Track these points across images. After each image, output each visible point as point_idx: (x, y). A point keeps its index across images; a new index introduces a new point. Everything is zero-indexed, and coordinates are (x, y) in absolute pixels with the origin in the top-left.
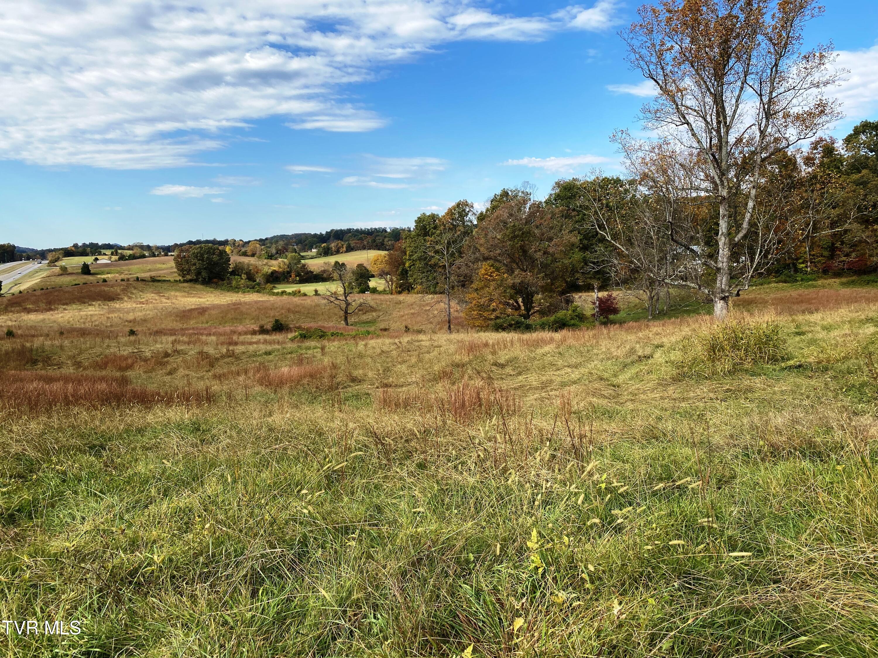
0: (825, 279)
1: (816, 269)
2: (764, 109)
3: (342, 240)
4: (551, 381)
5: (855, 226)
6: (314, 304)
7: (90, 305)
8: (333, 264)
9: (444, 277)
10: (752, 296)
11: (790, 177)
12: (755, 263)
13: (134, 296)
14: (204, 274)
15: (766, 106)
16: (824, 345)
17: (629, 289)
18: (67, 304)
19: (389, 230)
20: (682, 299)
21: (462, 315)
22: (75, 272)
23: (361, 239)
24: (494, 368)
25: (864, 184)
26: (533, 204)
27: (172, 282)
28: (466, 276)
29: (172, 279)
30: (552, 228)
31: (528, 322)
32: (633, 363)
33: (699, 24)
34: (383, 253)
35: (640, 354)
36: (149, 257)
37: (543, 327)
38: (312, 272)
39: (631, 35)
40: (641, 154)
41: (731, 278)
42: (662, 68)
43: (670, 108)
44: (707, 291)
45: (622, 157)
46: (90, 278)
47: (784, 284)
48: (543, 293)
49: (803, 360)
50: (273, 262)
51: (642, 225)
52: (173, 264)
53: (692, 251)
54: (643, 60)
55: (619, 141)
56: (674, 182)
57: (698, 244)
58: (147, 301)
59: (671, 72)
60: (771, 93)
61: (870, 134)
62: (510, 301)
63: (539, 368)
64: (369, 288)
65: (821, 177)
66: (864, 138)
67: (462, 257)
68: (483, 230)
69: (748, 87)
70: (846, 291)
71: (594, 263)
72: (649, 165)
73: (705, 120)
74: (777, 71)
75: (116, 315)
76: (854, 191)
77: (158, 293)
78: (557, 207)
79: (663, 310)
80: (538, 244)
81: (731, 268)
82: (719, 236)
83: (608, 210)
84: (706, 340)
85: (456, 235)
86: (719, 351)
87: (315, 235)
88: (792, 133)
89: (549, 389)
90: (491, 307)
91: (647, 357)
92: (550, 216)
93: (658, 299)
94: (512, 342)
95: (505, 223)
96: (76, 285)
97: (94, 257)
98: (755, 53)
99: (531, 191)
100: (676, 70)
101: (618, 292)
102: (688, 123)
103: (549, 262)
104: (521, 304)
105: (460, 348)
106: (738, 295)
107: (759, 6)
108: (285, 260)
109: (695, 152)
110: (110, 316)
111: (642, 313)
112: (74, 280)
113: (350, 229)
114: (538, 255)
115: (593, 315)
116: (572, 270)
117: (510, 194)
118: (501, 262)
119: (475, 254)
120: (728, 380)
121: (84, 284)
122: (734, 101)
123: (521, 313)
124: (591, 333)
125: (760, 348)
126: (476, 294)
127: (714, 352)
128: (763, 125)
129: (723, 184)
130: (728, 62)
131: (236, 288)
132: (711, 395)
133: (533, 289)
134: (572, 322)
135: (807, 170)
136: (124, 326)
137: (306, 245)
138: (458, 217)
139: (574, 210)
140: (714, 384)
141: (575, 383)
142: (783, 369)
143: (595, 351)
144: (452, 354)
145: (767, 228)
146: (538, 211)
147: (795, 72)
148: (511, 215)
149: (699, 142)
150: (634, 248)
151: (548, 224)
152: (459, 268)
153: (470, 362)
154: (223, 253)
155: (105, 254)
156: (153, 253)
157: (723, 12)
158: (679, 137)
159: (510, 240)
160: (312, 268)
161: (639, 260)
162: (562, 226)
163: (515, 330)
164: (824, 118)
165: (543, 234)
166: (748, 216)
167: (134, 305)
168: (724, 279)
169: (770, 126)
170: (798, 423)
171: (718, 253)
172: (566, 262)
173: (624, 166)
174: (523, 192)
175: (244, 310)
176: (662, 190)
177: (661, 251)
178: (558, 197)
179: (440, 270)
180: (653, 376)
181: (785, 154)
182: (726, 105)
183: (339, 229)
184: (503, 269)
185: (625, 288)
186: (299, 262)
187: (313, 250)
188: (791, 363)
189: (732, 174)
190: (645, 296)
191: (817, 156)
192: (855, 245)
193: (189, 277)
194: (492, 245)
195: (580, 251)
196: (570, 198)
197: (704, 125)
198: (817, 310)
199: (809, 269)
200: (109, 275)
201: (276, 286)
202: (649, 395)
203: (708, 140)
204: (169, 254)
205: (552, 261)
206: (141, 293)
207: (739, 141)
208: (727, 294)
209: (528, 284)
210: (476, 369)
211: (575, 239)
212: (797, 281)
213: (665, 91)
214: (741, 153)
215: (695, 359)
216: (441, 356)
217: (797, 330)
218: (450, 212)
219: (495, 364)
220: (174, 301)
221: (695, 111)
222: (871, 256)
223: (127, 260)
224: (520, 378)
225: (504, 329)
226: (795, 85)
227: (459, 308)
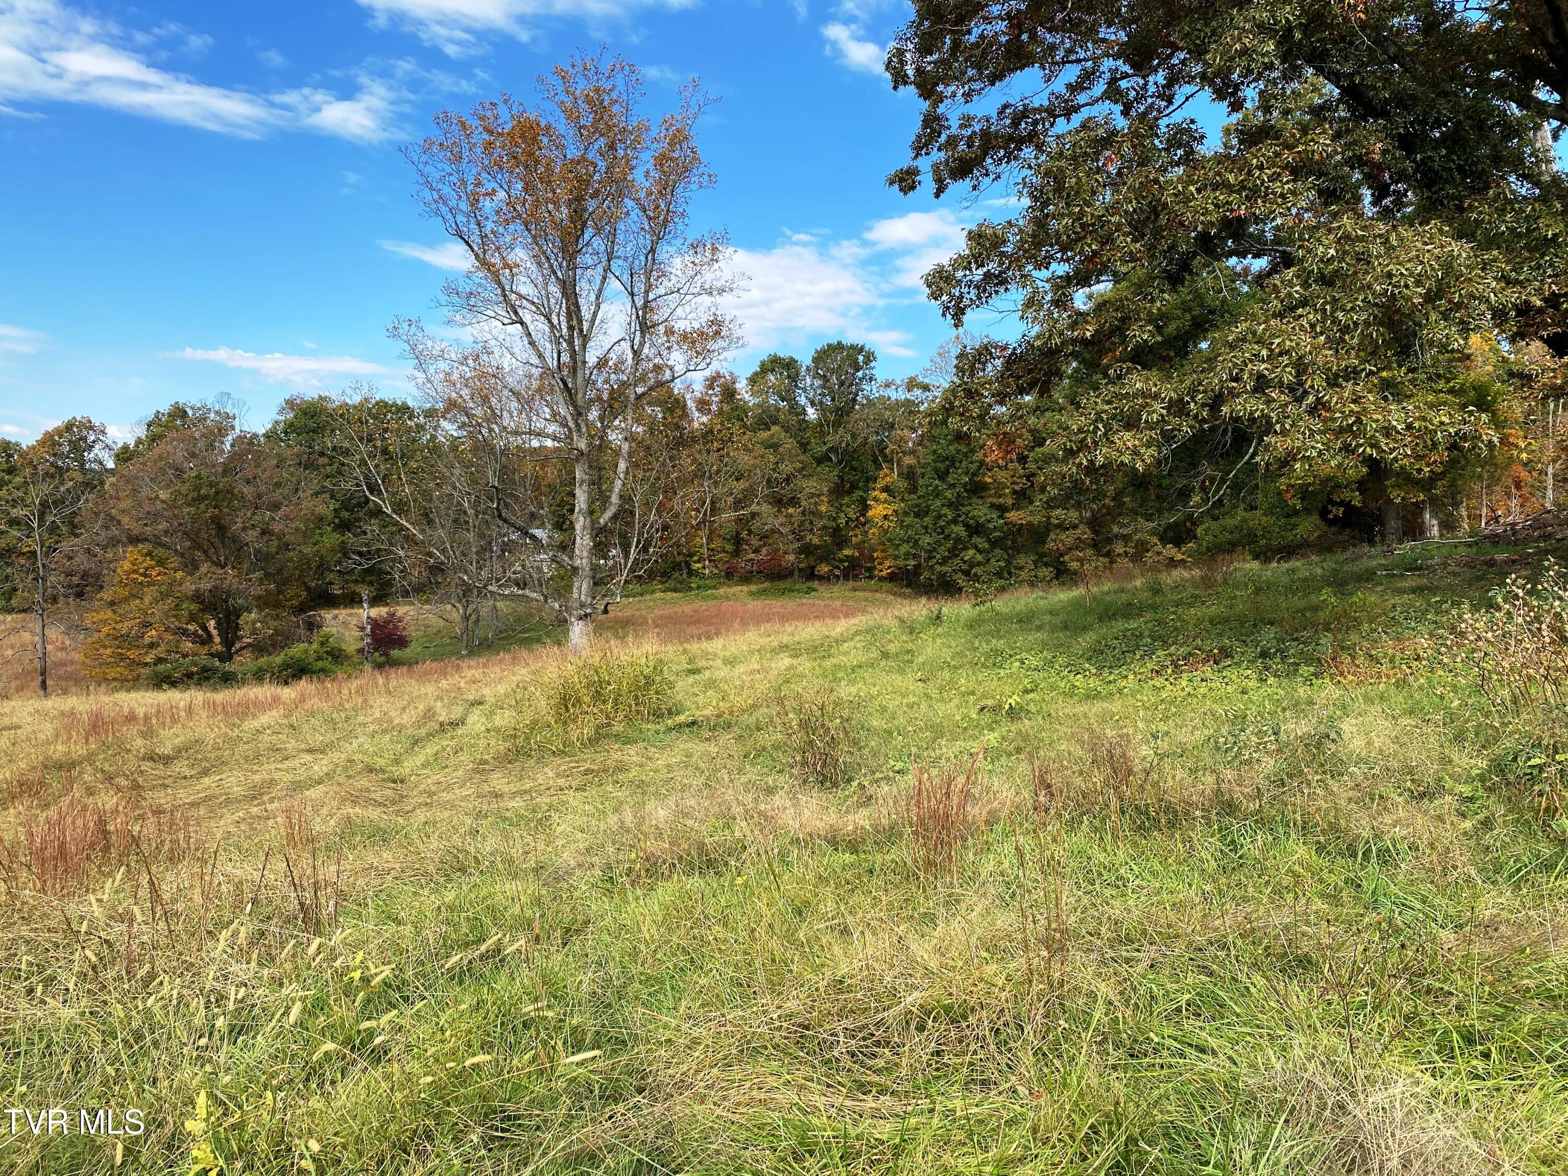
0: (729, 586)
1: (716, 571)
2: (638, 317)
4: (272, 783)
5: (766, 508)
9: (31, 577)
10: (627, 613)
11: (677, 427)
12: (631, 560)
15: (640, 313)
16: (726, 687)
17: (427, 602)
20: (518, 620)
21: (77, 656)
24: (146, 766)
25: (773, 446)
26: (239, 437)
28: (85, 575)
30: (278, 485)
31: (228, 667)
32: (430, 735)
33: (537, 162)
35: (441, 719)
37: (259, 676)
39: (424, 158)
40: (443, 365)
41: (595, 584)
42: (479, 224)
43: (491, 291)
44: (557, 606)
45: (409, 367)
47: (674, 594)
48: (261, 609)
49: (698, 713)
51: (447, 489)
53: (533, 537)
54: (445, 203)
55: (405, 338)
56: (501, 417)
57: (542, 526)
59: (492, 232)
60: (647, 292)
61: (781, 374)
62: (190, 627)
63: (246, 759)
65: (720, 431)
66: (772, 378)
67: (77, 536)
68: (128, 482)
69: (614, 279)
70: (755, 605)
71: (360, 554)
72: (458, 386)
73: (550, 321)
74: (654, 260)
76: (763, 456)
78: (289, 446)
79: (487, 639)
80: (249, 514)
81: (595, 569)
82: (575, 515)
83: (386, 460)
84: (553, 689)
85: (62, 489)
86: (573, 705)
88: (677, 358)
89: (266, 798)
90: (147, 640)
91: (454, 724)
92: (274, 462)
93: (478, 620)
94: (190, 710)
95: (179, 471)
98: (621, 226)
99: (236, 412)
100: (501, 230)
101: (407, 608)
102: (522, 323)
103: (274, 550)
104: (214, 632)
105: (68, 729)
106: (606, 611)
107: (627, 154)
109: (536, 372)
111: (450, 644)
114: (251, 536)
115: (360, 651)
116: (318, 568)
117: (190, 413)
118: (169, 548)
119: (107, 528)
120: (588, 754)
122: (593, 298)
123: (213, 650)
124: (354, 684)
125: (637, 697)
126: (110, 613)
127: (566, 707)
128: (637, 341)
129: (579, 430)
130: (583, 233)
132: (561, 782)
133: (240, 601)
134: (320, 664)
135: (701, 420)
138: (70, 452)
139: (322, 454)
140: (564, 764)
141: (320, 782)
142: (670, 730)
143: (361, 719)
144: (48, 742)
145: (647, 505)
146: (249, 451)
147: (679, 266)
148: (193, 455)
149: (540, 356)
150: (435, 529)
151: (271, 477)
152: (70, 558)
153: (90, 758)
157: (573, 152)
158: (507, 345)
159: (190, 505)
161: (443, 551)
162: (299, 483)
163: (199, 684)
164: (721, 343)
165: (260, 497)
166: (618, 484)
168: (584, 586)
169: (647, 345)
170: (686, 815)
171: (574, 543)
172: (307, 550)
173: (413, 383)
174: (218, 413)
176: (480, 432)
177: (482, 536)
178: (290, 428)
179: (22, 561)
180: (463, 757)
181: (670, 391)
182: (582, 301)
184: (174, 561)
185: (420, 601)
188: (681, 718)
189: (593, 415)
190: (456, 616)
191: (713, 398)
192: (767, 537)
194: (149, 513)
195: (334, 530)
196: (314, 431)
197: (547, 329)
198: (717, 634)
199: (707, 571)
202: (457, 791)
203: (555, 355)
205: (279, 547)
207: (602, 363)
208: (589, 611)
209: (229, 591)
210: (103, 771)
211: (326, 508)
212: (691, 589)
213: (484, 264)
214: (607, 381)
215: (535, 722)
216: (18, 749)
217: (690, 667)
218: (49, 440)
219: (151, 757)
221: (533, 303)
222: (786, 553)
224: (206, 781)
225: (173, 684)
226: (679, 286)
227: (68, 643)
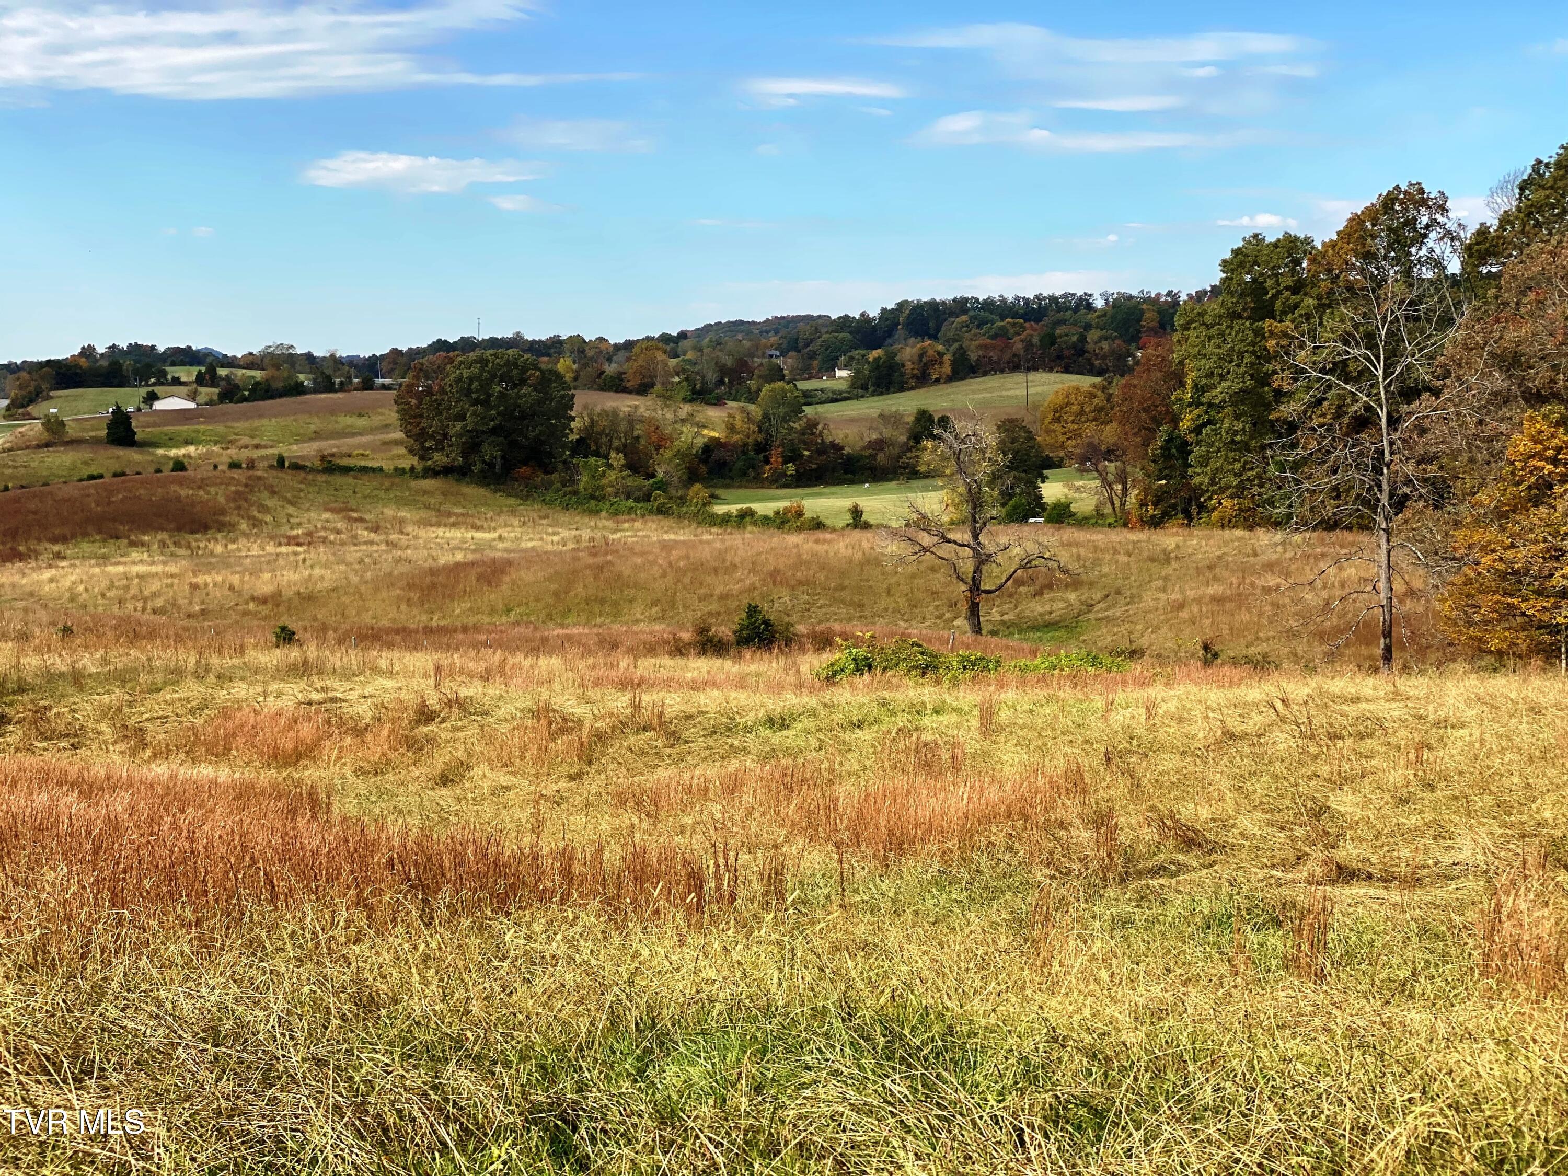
3: (934, 337)
6: (858, 556)
7: (133, 544)
8: (910, 419)
13: (268, 518)
14: (491, 451)
18: (64, 539)
19: (1099, 303)
21: (1438, 606)
22: (86, 435)
23: (1002, 334)
27: (387, 476)
29: (388, 466)
34: (1085, 382)
36: (315, 391)
38: (837, 448)
46: (134, 455)
50: (713, 413)
52: (391, 415)
58: (309, 534)
64: (1043, 507)
75: (219, 578)
77: (343, 510)
87: (845, 321)
96: (92, 477)
97: (143, 391)
108: (752, 407)
110: (200, 580)
112: (86, 463)
113: (964, 300)
121: (115, 475)
126: (1493, 530)
131: (592, 497)
136: (246, 613)
137: (813, 356)
138: (1388, 248)
154: (550, 378)
155: (176, 381)
156: (329, 378)
160: (837, 435)
167: (270, 548)
175: (627, 572)
183: (925, 298)
186: (797, 411)
187: (839, 373)
193: (439, 458)
200: (191, 449)
201: (719, 492)
204: (379, 381)
206: (291, 510)
218: (1358, 230)
220: (394, 537)
223: (245, 399)
